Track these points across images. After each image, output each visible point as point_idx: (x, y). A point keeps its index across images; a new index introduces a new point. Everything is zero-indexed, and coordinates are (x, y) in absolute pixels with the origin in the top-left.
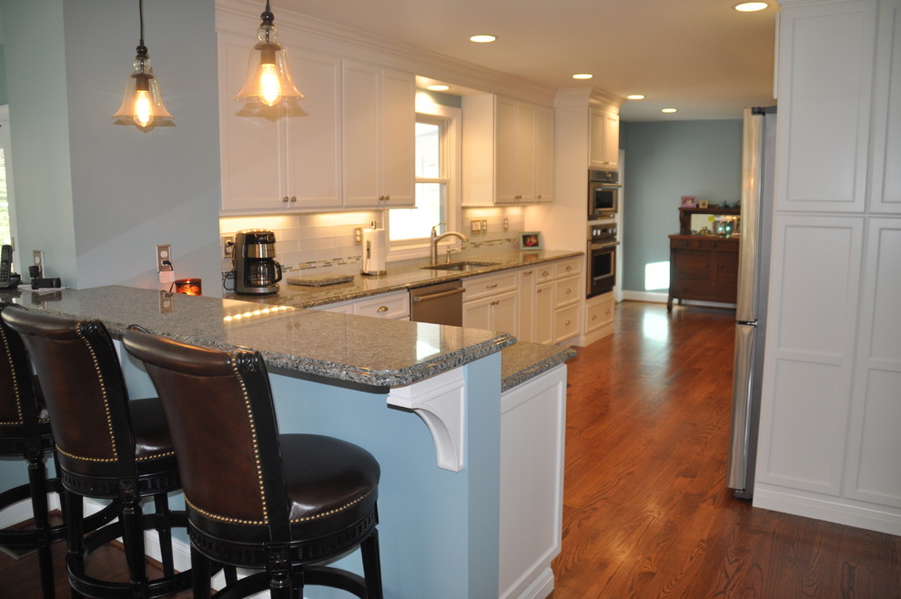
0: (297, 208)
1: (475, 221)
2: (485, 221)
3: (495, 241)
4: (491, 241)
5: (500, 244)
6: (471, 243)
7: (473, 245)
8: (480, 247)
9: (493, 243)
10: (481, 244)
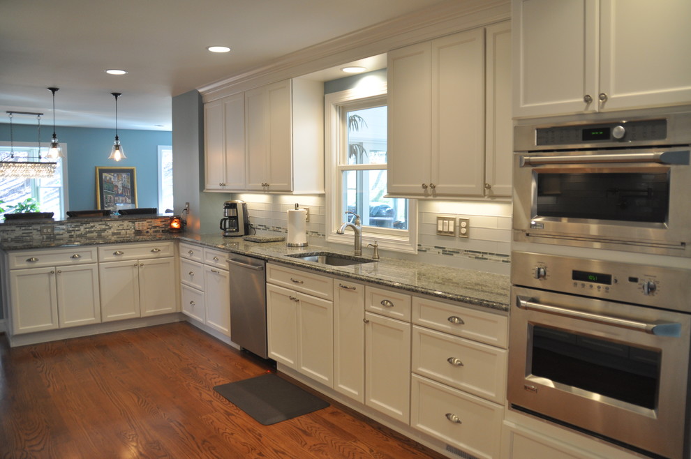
0: (225, 190)
1: (444, 219)
2: (467, 221)
3: (490, 254)
4: (479, 252)
5: (503, 261)
6: (436, 247)
7: (441, 251)
8: (455, 255)
9: (485, 256)
10: (458, 253)
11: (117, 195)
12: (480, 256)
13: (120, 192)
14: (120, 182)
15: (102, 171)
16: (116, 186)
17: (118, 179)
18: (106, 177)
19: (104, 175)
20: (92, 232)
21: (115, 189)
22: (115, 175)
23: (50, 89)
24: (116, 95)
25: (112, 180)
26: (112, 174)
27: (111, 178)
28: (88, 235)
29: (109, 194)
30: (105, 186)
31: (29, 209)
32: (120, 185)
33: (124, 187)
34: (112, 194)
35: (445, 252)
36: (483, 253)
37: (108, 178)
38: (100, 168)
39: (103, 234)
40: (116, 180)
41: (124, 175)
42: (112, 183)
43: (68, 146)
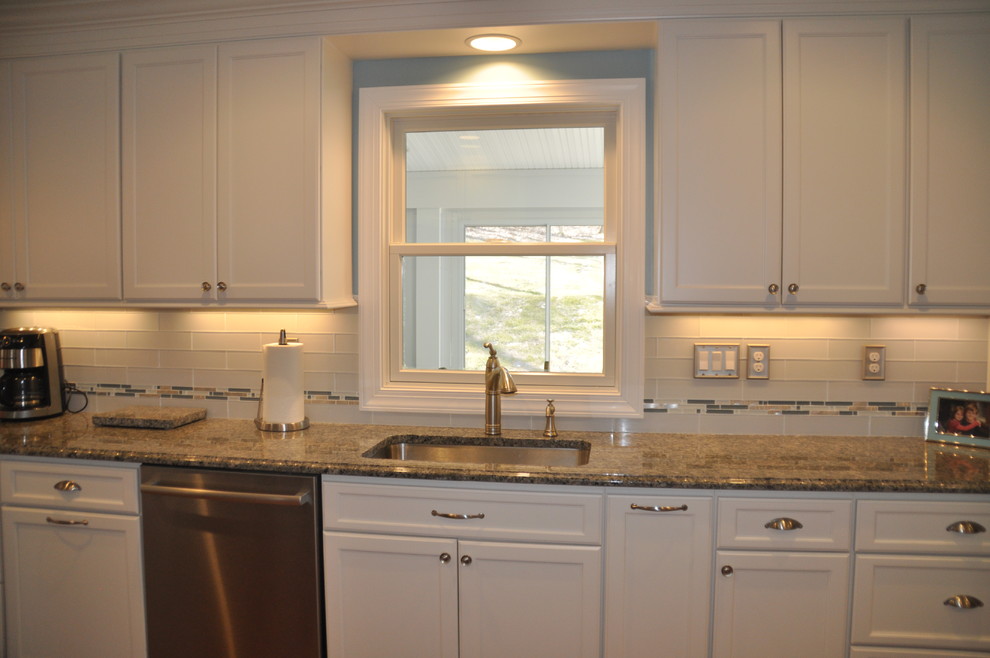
1: (711, 347)
2: (766, 349)
3: (814, 403)
4: (792, 403)
5: (842, 413)
6: (690, 401)
7: (703, 407)
8: (737, 412)
9: (803, 408)
10: (745, 407)
12: (793, 408)
35: (712, 408)
36: (800, 403)
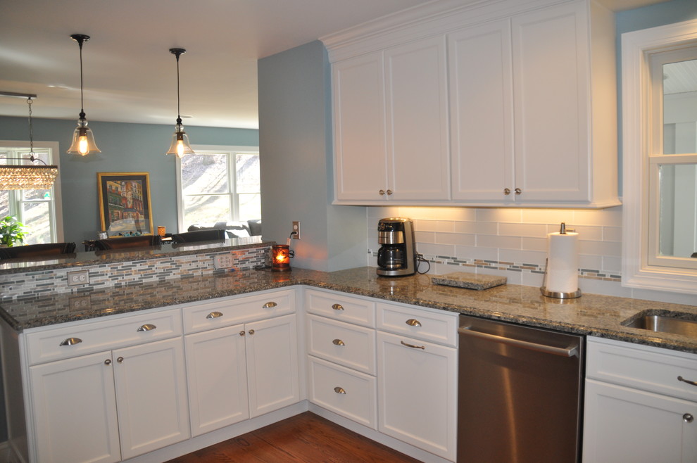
0: (389, 201)
11: (127, 209)
13: (130, 206)
14: (128, 192)
15: (105, 179)
16: (125, 198)
17: (127, 189)
18: (111, 186)
19: (109, 183)
20: (150, 276)
21: (124, 202)
22: (123, 183)
23: (75, 36)
24: (177, 52)
25: (119, 190)
26: (119, 182)
27: (117, 188)
28: (144, 281)
29: (115, 208)
30: (110, 198)
31: (8, 232)
32: (129, 197)
33: (134, 199)
34: (120, 209)
37: (113, 189)
38: (104, 175)
39: (167, 278)
40: (124, 189)
41: (134, 184)
42: (119, 194)
43: (60, 144)
